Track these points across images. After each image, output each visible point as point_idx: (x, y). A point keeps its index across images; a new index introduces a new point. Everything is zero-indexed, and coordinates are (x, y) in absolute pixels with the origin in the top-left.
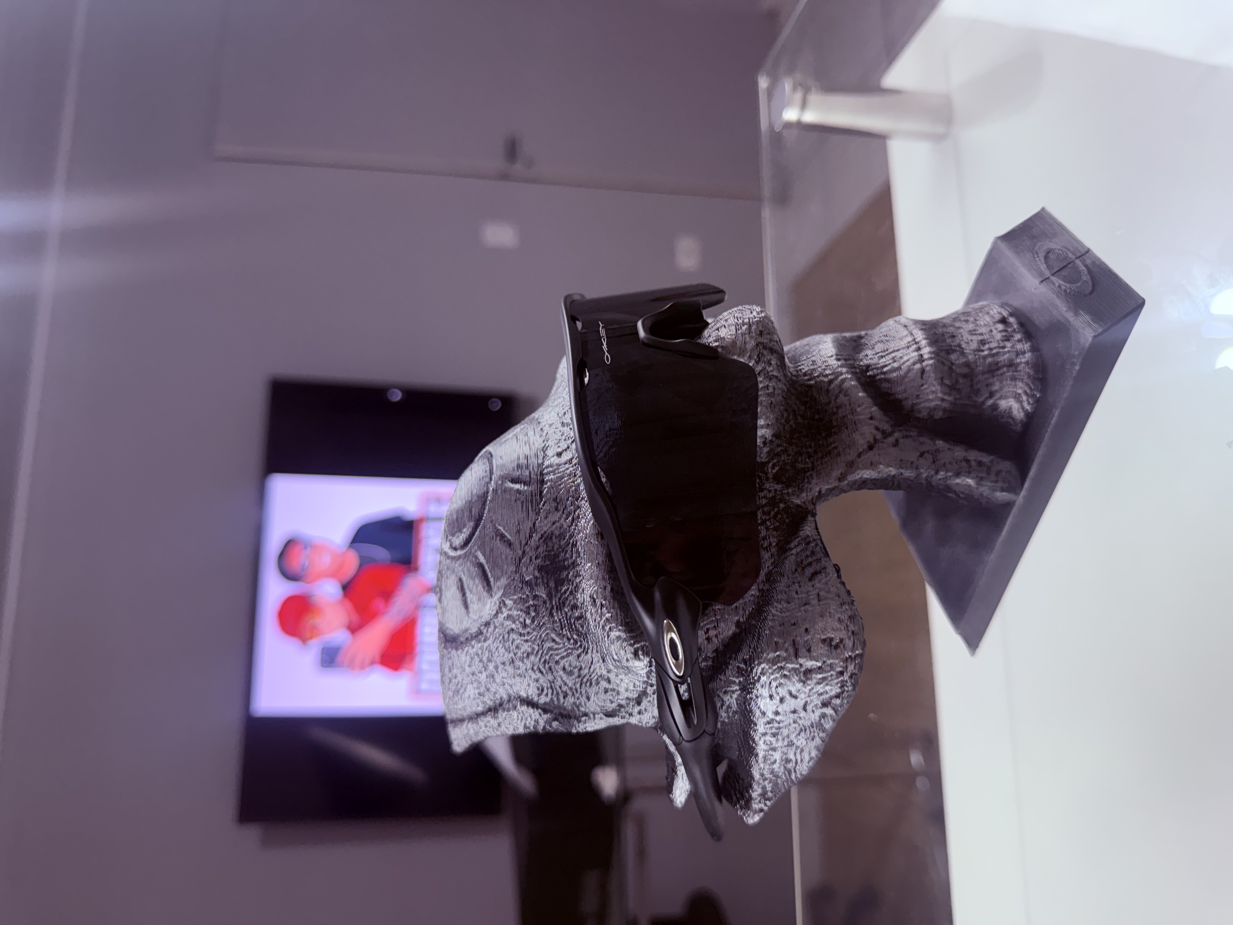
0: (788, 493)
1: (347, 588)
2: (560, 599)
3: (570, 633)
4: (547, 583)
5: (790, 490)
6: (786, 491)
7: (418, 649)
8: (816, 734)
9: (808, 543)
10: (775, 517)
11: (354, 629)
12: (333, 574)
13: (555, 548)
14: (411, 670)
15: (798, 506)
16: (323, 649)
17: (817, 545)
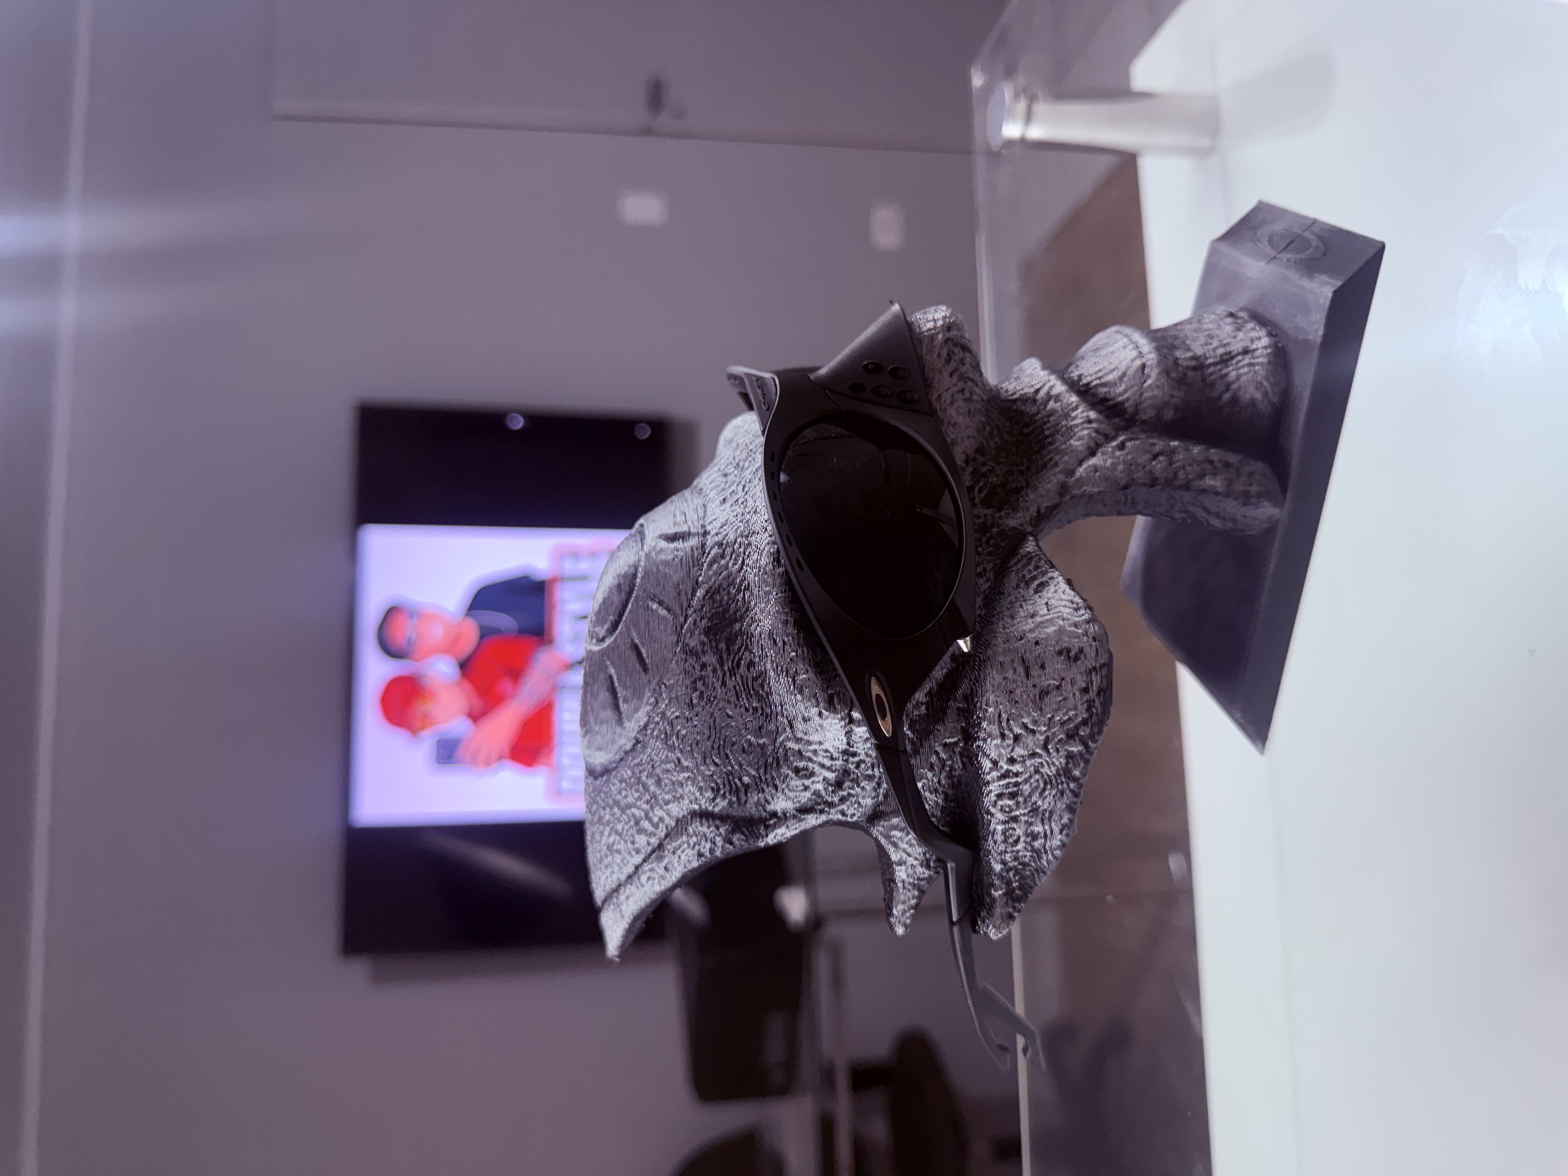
0: (1001, 517)
1: (465, 666)
2: (733, 662)
3: (749, 702)
4: (717, 647)
5: (1003, 513)
6: (998, 515)
7: (556, 739)
8: (1065, 786)
9: (1031, 559)
10: (988, 542)
11: (475, 717)
12: (448, 649)
13: (724, 603)
14: (549, 765)
15: (1015, 529)
16: (439, 741)
17: (1040, 559)
